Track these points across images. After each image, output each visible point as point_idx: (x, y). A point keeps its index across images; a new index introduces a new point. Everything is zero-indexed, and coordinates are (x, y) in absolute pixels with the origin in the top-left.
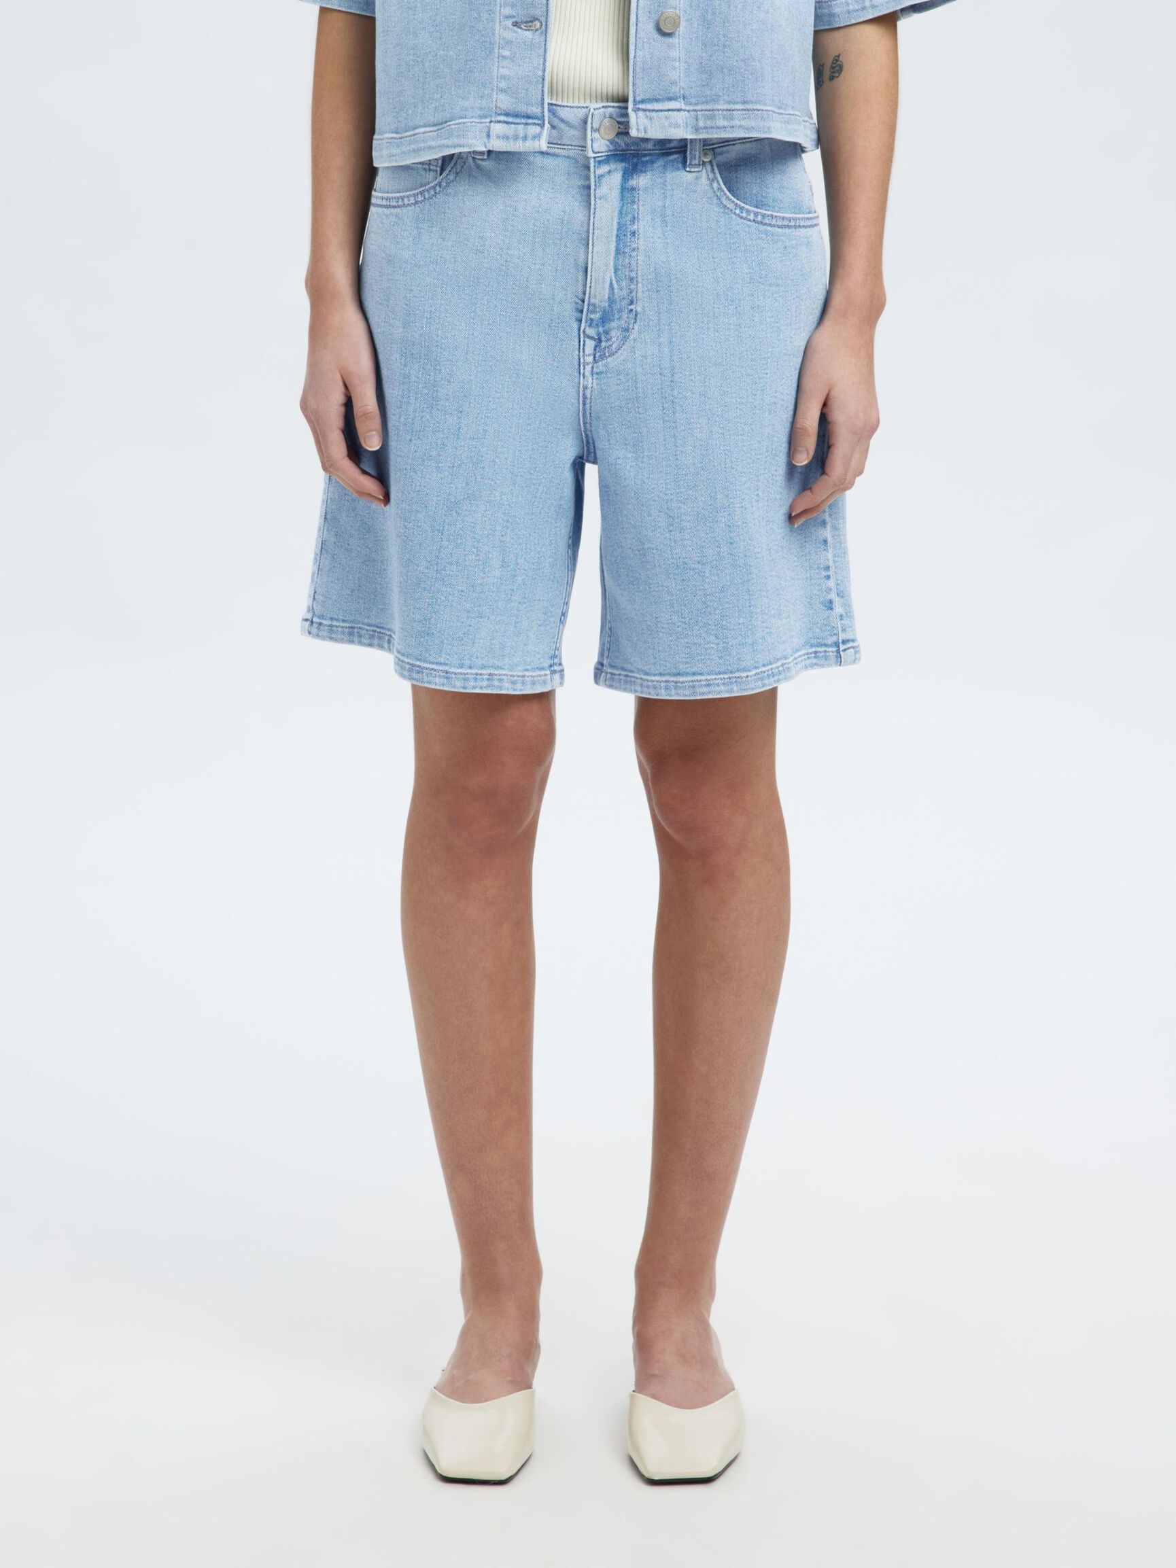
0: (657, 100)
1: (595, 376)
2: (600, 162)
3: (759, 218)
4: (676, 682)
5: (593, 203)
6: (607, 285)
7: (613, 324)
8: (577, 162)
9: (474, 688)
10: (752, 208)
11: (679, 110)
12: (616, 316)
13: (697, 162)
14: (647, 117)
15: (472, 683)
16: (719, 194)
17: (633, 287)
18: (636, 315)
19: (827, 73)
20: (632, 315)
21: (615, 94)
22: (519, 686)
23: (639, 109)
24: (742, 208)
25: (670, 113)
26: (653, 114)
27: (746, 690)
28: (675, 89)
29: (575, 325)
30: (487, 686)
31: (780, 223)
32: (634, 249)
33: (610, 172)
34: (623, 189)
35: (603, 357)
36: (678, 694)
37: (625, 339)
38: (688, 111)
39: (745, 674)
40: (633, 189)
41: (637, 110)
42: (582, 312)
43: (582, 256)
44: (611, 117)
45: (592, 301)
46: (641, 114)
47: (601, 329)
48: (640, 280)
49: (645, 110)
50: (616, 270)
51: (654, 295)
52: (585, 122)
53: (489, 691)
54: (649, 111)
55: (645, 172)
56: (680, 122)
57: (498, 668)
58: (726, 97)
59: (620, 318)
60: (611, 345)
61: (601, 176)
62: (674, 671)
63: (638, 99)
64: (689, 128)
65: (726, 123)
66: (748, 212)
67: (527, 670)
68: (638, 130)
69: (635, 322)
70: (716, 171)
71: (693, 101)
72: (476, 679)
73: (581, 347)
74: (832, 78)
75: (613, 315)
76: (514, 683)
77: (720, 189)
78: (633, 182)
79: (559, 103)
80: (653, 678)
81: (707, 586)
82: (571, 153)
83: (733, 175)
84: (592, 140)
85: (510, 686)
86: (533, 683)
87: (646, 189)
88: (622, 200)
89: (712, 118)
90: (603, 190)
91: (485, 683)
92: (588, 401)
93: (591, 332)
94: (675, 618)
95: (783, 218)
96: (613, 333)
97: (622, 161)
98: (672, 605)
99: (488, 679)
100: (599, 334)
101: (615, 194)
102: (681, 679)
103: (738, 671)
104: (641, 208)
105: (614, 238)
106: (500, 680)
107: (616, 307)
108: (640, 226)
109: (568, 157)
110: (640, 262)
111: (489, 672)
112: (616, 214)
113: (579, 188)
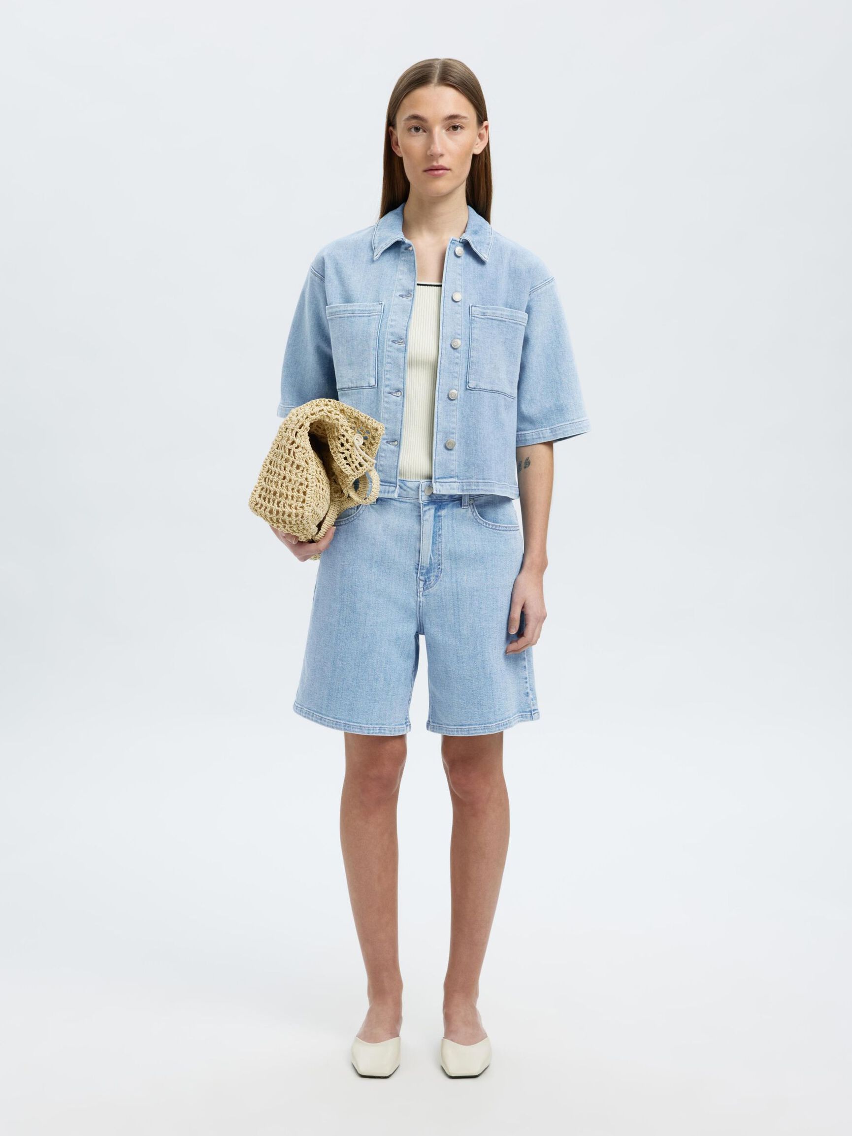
0: (445, 478)
1: (424, 597)
2: (425, 505)
3: (494, 527)
4: (461, 729)
5: (422, 522)
6: (429, 558)
7: (431, 574)
8: (415, 505)
9: (372, 733)
10: (490, 523)
11: (455, 482)
12: (433, 571)
13: (466, 504)
14: (441, 485)
15: (372, 731)
16: (476, 518)
17: (440, 558)
19: (523, 465)
20: (440, 570)
21: (428, 475)
22: (393, 732)
23: (437, 482)
24: (486, 523)
25: (451, 483)
26: (443, 484)
27: (491, 732)
28: (453, 473)
29: (415, 575)
30: (378, 733)
31: (503, 529)
32: (440, 542)
33: (429, 509)
34: (435, 516)
35: (427, 588)
36: (462, 734)
37: (437, 580)
38: (459, 483)
39: (490, 725)
40: (439, 516)
42: (418, 569)
43: (418, 545)
44: (429, 486)
45: (422, 565)
46: (438, 484)
47: (426, 577)
48: (443, 555)
49: (440, 482)
50: (432, 551)
51: (449, 561)
52: (419, 488)
53: (380, 735)
54: (442, 482)
55: (445, 509)
56: (457, 487)
57: (383, 724)
58: (476, 477)
59: (434, 572)
60: (431, 584)
61: (426, 511)
62: (460, 724)
63: (437, 477)
64: (463, 490)
66: (489, 524)
67: (396, 725)
68: (438, 491)
69: (441, 573)
70: (475, 508)
71: (462, 478)
73: (418, 584)
74: (525, 467)
75: (431, 570)
76: (391, 731)
77: (476, 515)
78: (439, 513)
79: (407, 480)
80: (451, 727)
81: (474, 687)
82: (412, 501)
83: (483, 510)
85: (389, 732)
86: (399, 731)
87: (445, 516)
88: (435, 521)
89: (471, 485)
90: (427, 517)
91: (378, 731)
92: (421, 608)
93: (422, 578)
94: (460, 701)
95: (504, 527)
96: (432, 578)
97: (434, 504)
98: (459, 695)
99: (379, 730)
100: (425, 579)
101: (432, 518)
102: (463, 727)
103: (488, 723)
104: (443, 524)
105: (432, 538)
106: (384, 730)
107: (432, 567)
108: (443, 532)
109: (411, 503)
110: (443, 548)
111: (379, 726)
112: (432, 527)
113: (416, 516)
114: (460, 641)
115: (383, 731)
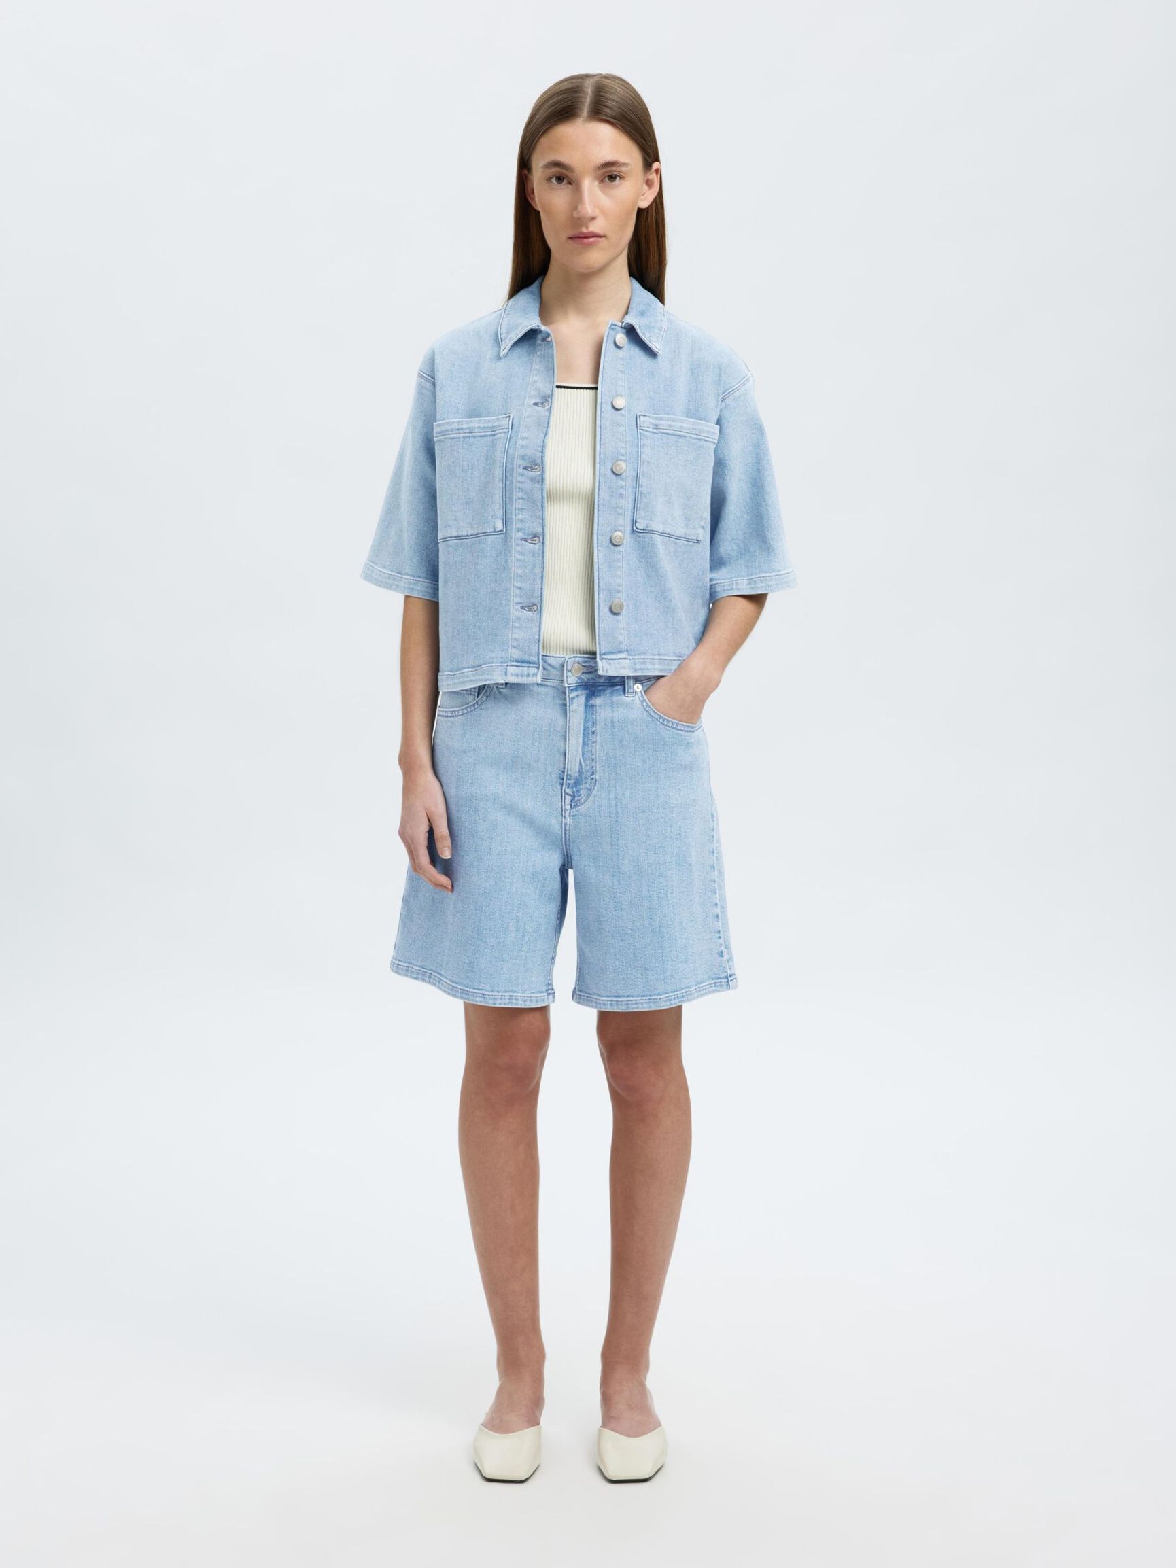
0: (613, 653)
1: (572, 817)
2: (572, 690)
3: (670, 724)
4: (617, 1001)
5: (568, 714)
6: (578, 763)
7: (582, 787)
8: (559, 690)
9: (500, 1004)
11: (625, 659)
12: (584, 782)
13: (632, 691)
14: (608, 663)
16: (646, 709)
17: (593, 764)
18: (596, 781)
20: (593, 781)
21: (581, 649)
22: (528, 1003)
23: (603, 659)
25: (619, 660)
27: (660, 1006)
28: (621, 646)
29: (559, 787)
30: (508, 1003)
32: (594, 742)
33: (578, 695)
34: (586, 706)
35: (576, 806)
36: (619, 1009)
37: (589, 795)
38: (629, 660)
39: (659, 997)
40: (592, 706)
41: (601, 659)
42: (563, 779)
43: (562, 745)
44: (578, 663)
45: (569, 773)
46: (604, 661)
47: (575, 790)
48: (597, 760)
49: (606, 659)
50: (583, 754)
51: (606, 769)
52: (563, 666)
53: (510, 1006)
55: (600, 696)
56: (623, 665)
57: (515, 992)
58: (651, 651)
59: (586, 783)
60: (581, 799)
61: (573, 698)
62: (617, 994)
63: (602, 652)
64: (628, 669)
65: (651, 667)
67: (533, 993)
69: (595, 785)
70: (645, 696)
71: (633, 653)
72: (501, 999)
73: (563, 800)
75: (582, 781)
76: (525, 1001)
77: (647, 706)
78: (592, 702)
79: (548, 654)
80: (603, 999)
81: (636, 944)
82: (555, 685)
84: (567, 677)
85: (522, 1002)
86: (537, 1001)
87: (600, 706)
88: (586, 712)
89: (644, 663)
90: (574, 706)
91: (507, 1001)
92: (567, 832)
93: (569, 791)
94: (617, 963)
96: (582, 792)
97: (585, 689)
98: (615, 955)
99: (509, 999)
100: (573, 792)
101: (582, 708)
102: (620, 999)
103: (655, 995)
104: (598, 717)
105: (582, 735)
106: (516, 999)
107: (584, 776)
108: (597, 728)
109: (553, 687)
110: (597, 749)
111: (510, 994)
112: (582, 720)
113: (560, 705)
114: (619, 881)
115: (514, 1001)
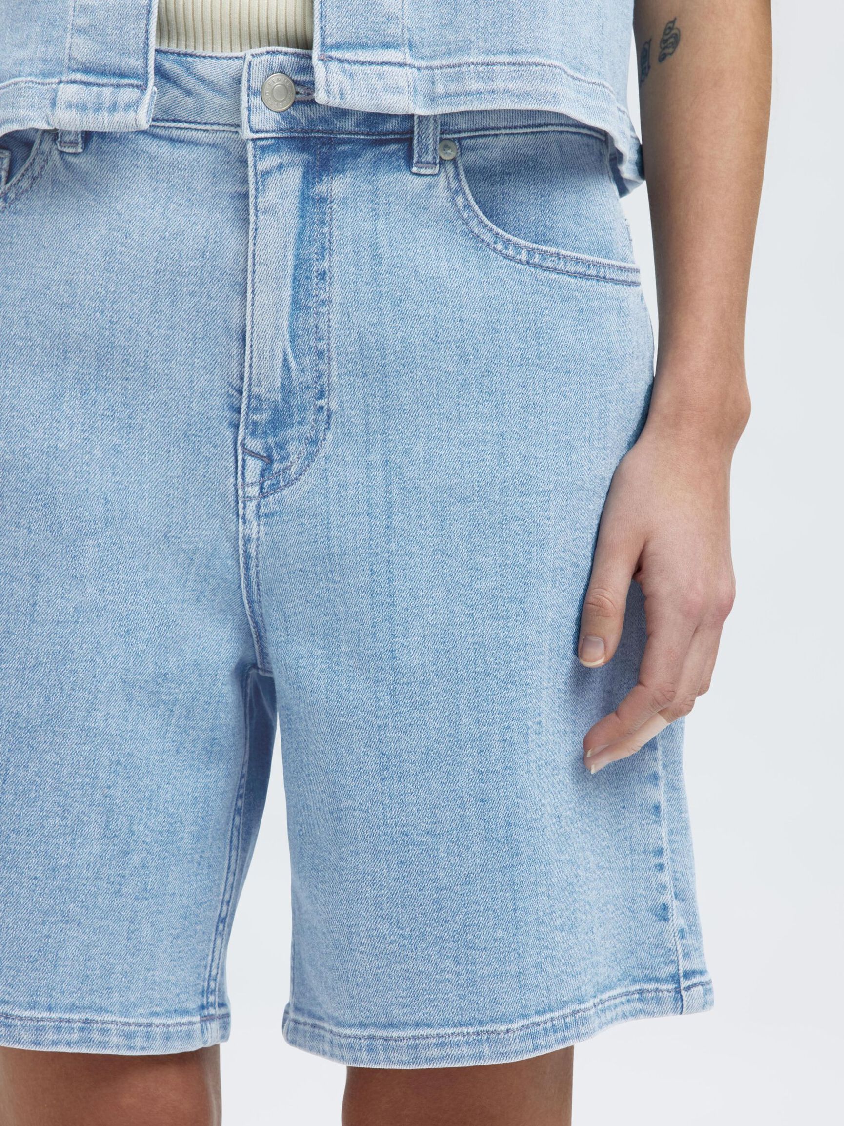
0: (363, 46)
1: (263, 521)
2: (263, 149)
3: (537, 259)
4: (386, 1039)
5: (252, 218)
6: (279, 362)
7: (291, 433)
8: (229, 153)
9: (55, 1043)
10: (522, 242)
11: (401, 65)
12: (297, 418)
13: (430, 158)
14: (345, 72)
15: (51, 1036)
16: (466, 215)
17: (321, 367)
18: (329, 417)
20: (323, 417)
21: (291, 30)
22: (139, 1042)
23: (331, 58)
24: (507, 243)
25: (386, 67)
26: (356, 68)
27: (504, 1054)
28: (393, 29)
29: (229, 434)
30: (79, 1042)
31: (571, 268)
32: (323, 302)
33: (280, 166)
34: (305, 199)
35: (275, 488)
36: (389, 1060)
37: (311, 457)
38: (419, 69)
39: (504, 1028)
40: (322, 200)
41: (326, 60)
42: (238, 411)
43: (236, 312)
44: (282, 71)
45: (255, 390)
46: (333, 65)
47: (271, 440)
48: (334, 355)
49: (341, 61)
50: (293, 337)
51: (359, 382)
52: (239, 81)
53: (84, 1051)
54: (349, 62)
55: (343, 171)
56: (403, 83)
57: (101, 1010)
58: (481, 44)
59: (301, 422)
60: (288, 468)
61: (266, 174)
62: (384, 1019)
63: (329, 41)
64: (420, 97)
65: (481, 86)
66: (517, 247)
67: (156, 1014)
68: (328, 92)
69: (328, 428)
70: (463, 177)
71: (427, 51)
72: (58, 1029)
73: (240, 471)
75: (291, 416)
76: (129, 1036)
77: (467, 206)
78: (321, 188)
79: (199, 51)
80: (348, 1032)
81: (442, 874)
82: (219, 138)
83: (498, 188)
84: (249, 109)
85: (122, 1041)
86: (168, 1037)
87: (344, 201)
88: (303, 217)
89: (458, 78)
90: (270, 197)
91: (75, 1036)
92: (253, 563)
93: (255, 444)
94: (385, 928)
95: (577, 261)
96: (291, 448)
97: (302, 150)
98: (379, 906)
99: (82, 1030)
100: (268, 449)
101: (291, 204)
102: (395, 1034)
103: (492, 1020)
104: (335, 233)
105: (289, 281)
106: (104, 1032)
107: (296, 401)
108: (334, 263)
109: (214, 145)
110: (334, 325)
111: (84, 1016)
112: (292, 239)
113: (232, 196)
114: (392, 694)
115: (96, 1036)
